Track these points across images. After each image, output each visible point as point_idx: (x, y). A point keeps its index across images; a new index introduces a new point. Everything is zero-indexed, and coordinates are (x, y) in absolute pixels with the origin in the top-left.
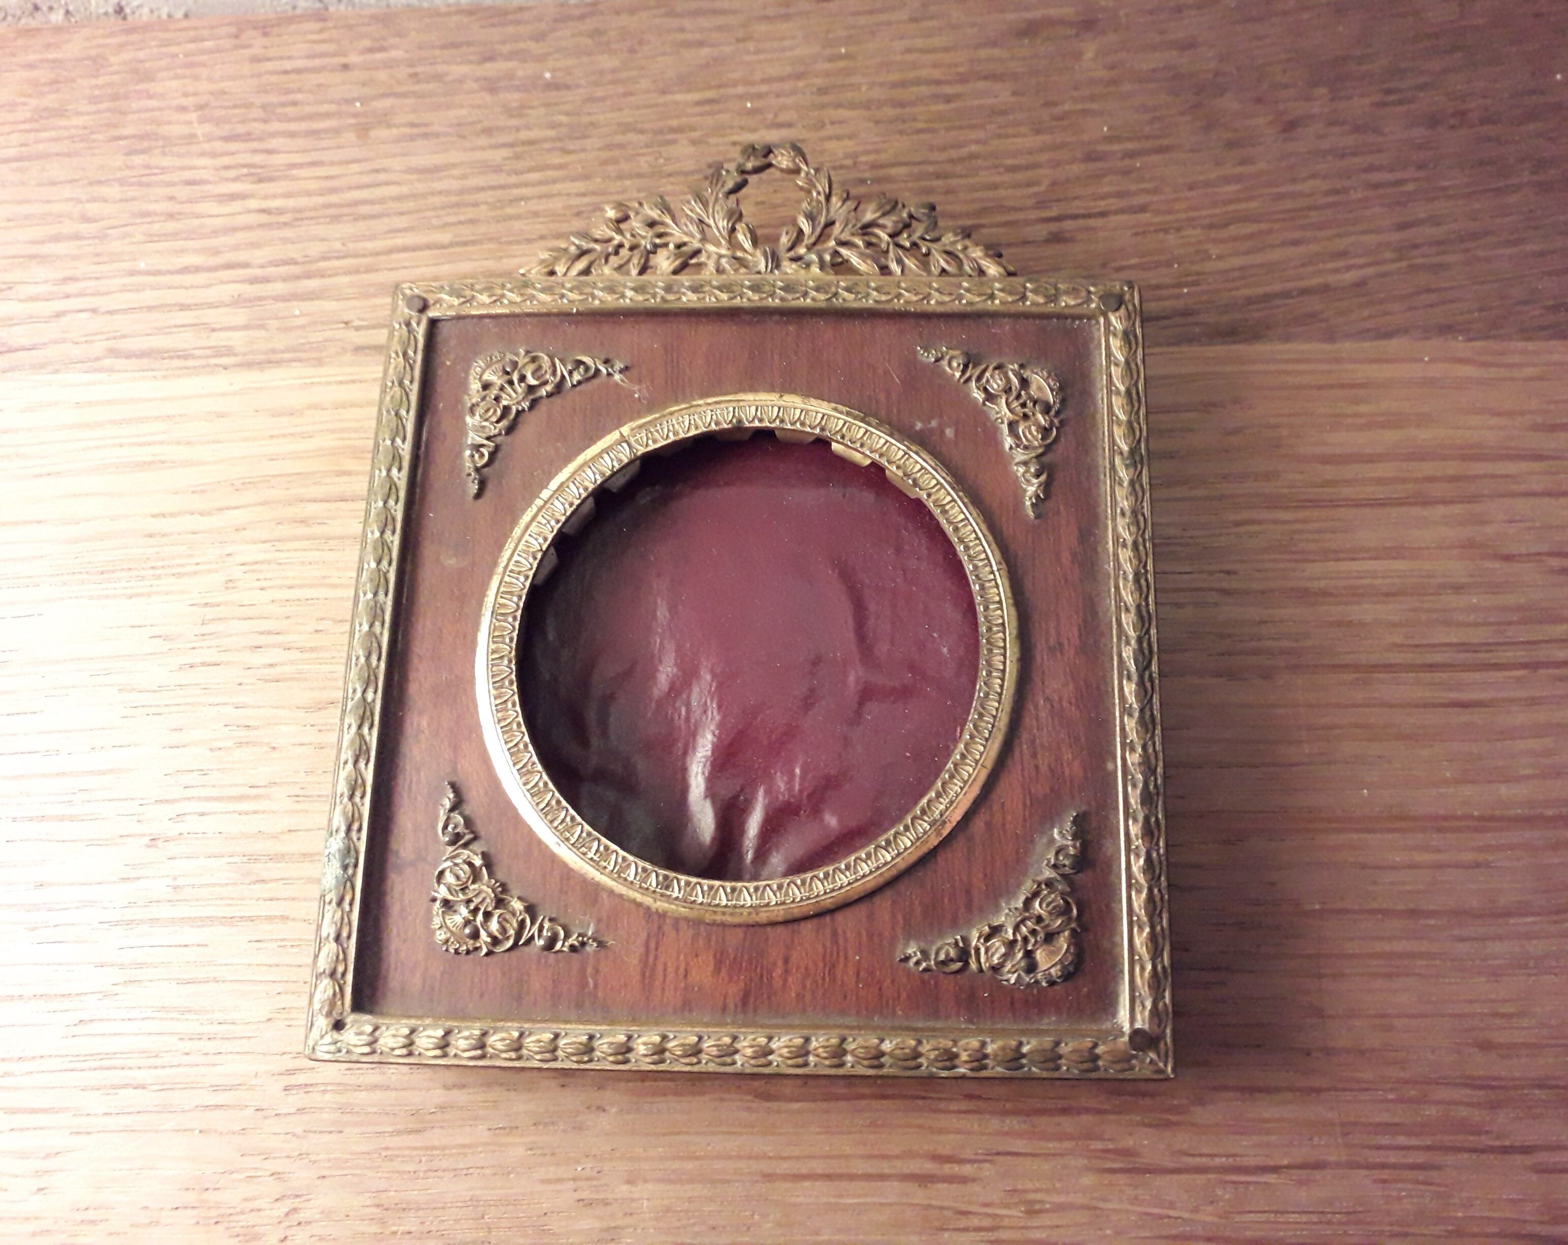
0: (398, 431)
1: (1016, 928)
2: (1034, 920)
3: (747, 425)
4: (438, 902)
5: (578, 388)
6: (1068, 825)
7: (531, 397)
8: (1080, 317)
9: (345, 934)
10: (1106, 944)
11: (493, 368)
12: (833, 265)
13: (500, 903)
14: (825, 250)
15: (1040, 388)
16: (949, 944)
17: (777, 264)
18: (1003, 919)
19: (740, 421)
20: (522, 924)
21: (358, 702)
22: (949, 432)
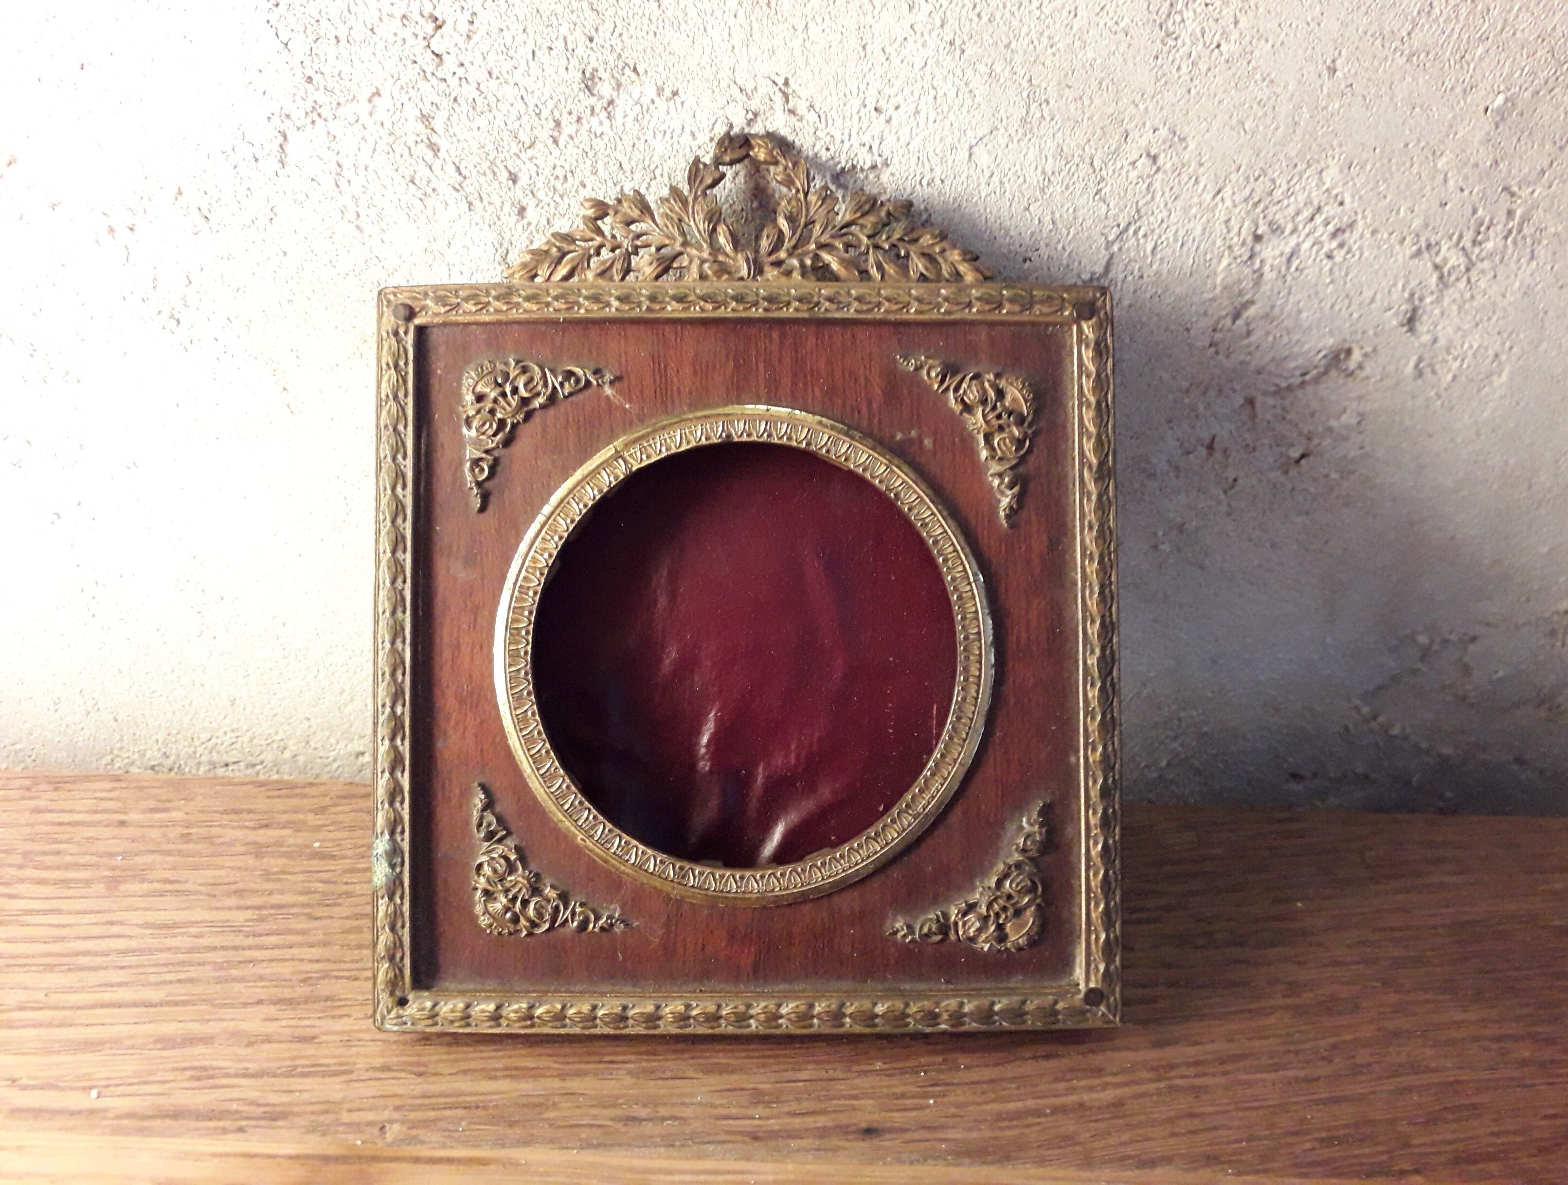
0: (398, 448)
1: (990, 906)
2: (1005, 898)
3: (736, 439)
4: (479, 892)
5: (570, 399)
6: (1035, 816)
7: (526, 409)
8: (1055, 324)
9: (399, 924)
10: (1065, 914)
11: (485, 379)
12: (814, 268)
13: (536, 891)
14: (805, 254)
15: (1014, 400)
16: (931, 920)
17: (760, 271)
18: (978, 896)
19: (729, 436)
20: (556, 910)
21: (389, 716)
22: (928, 442)
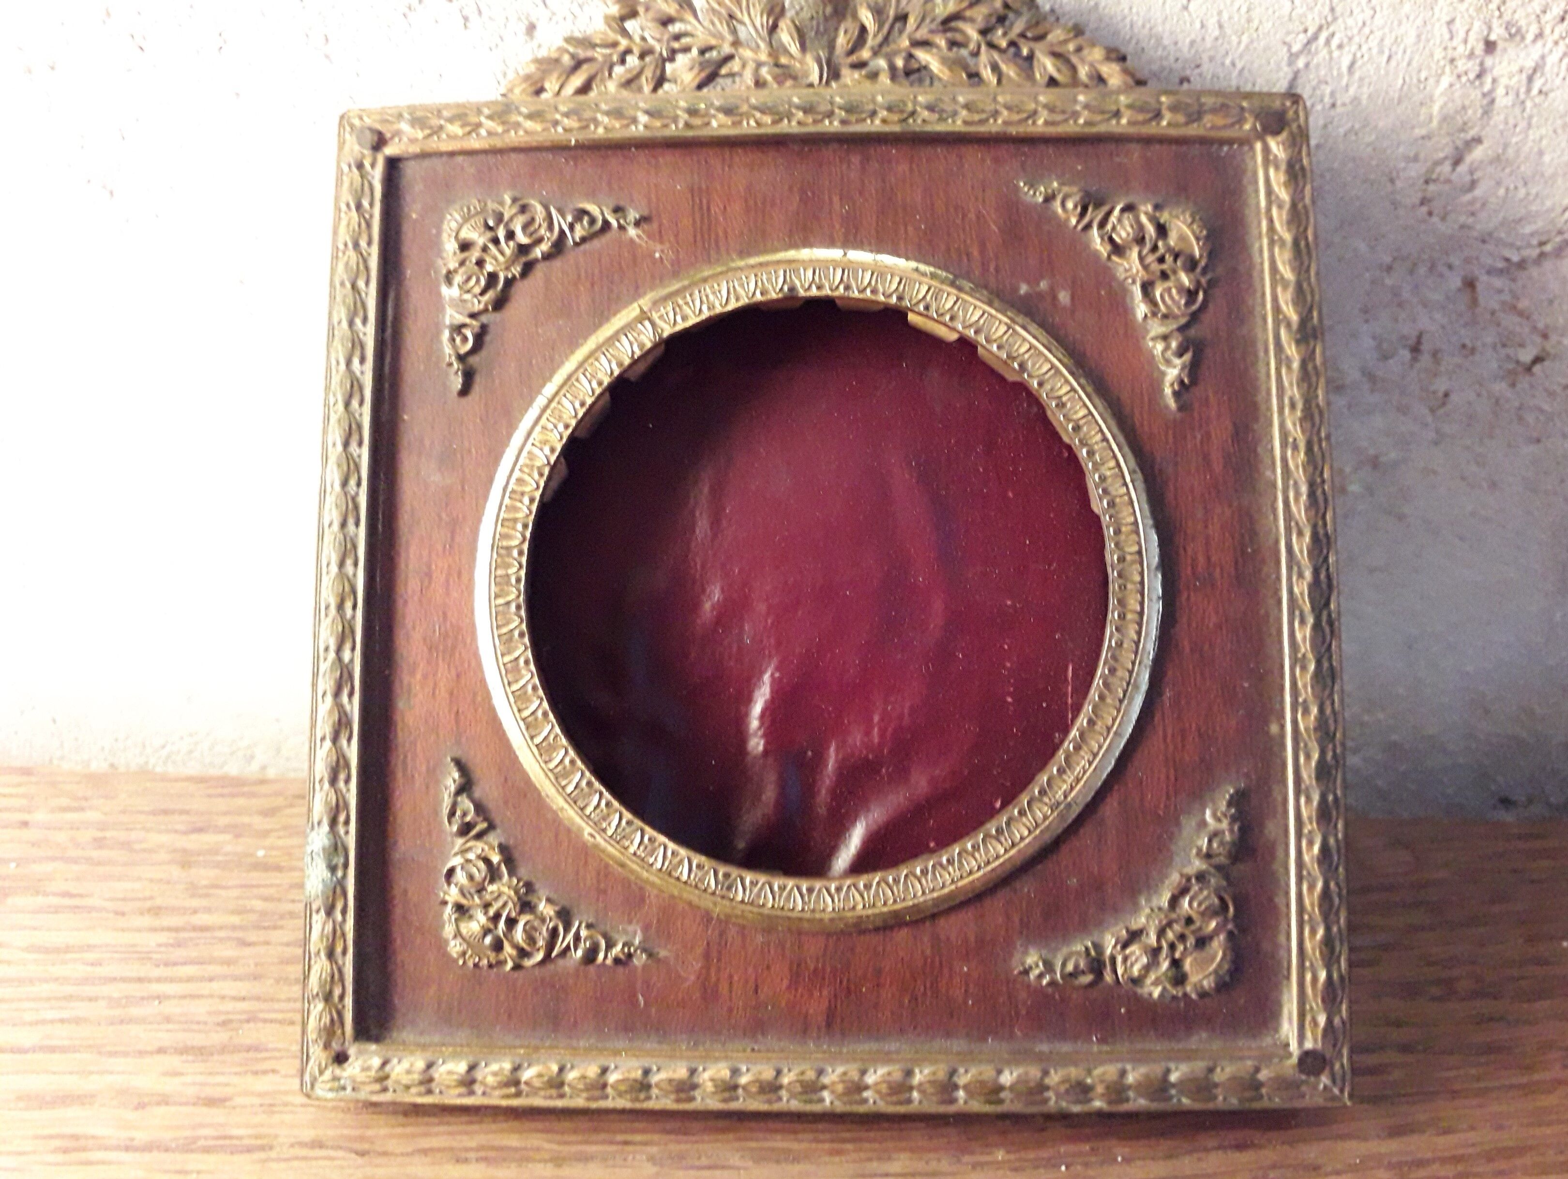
0: (356, 310)
1: (1161, 933)
2: (1183, 922)
3: (802, 293)
4: (450, 906)
5: (582, 247)
6: (1223, 806)
7: (523, 259)
8: (1230, 142)
9: (339, 949)
10: (1266, 946)
11: (472, 222)
12: (908, 73)
13: (526, 906)
14: (896, 53)
15: (1182, 238)
16: (1078, 953)
17: (835, 74)
18: (1143, 920)
19: (792, 289)
20: (554, 933)
21: (333, 663)
22: (1064, 297)
